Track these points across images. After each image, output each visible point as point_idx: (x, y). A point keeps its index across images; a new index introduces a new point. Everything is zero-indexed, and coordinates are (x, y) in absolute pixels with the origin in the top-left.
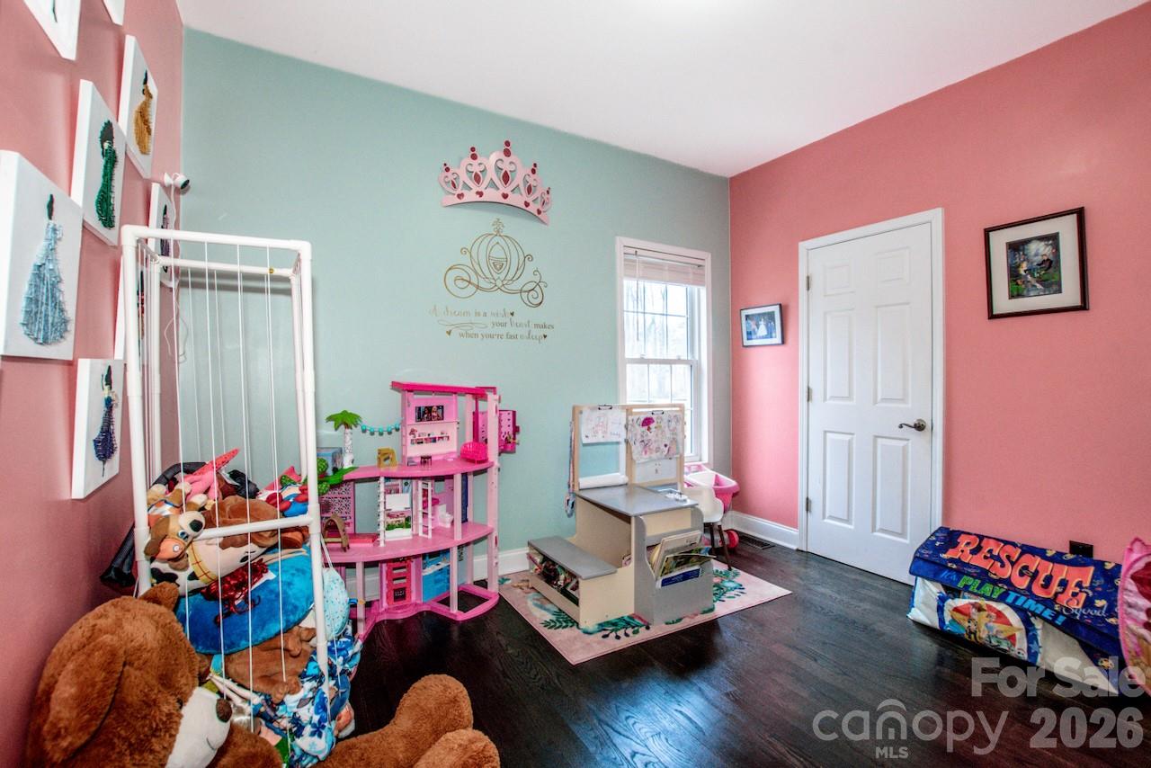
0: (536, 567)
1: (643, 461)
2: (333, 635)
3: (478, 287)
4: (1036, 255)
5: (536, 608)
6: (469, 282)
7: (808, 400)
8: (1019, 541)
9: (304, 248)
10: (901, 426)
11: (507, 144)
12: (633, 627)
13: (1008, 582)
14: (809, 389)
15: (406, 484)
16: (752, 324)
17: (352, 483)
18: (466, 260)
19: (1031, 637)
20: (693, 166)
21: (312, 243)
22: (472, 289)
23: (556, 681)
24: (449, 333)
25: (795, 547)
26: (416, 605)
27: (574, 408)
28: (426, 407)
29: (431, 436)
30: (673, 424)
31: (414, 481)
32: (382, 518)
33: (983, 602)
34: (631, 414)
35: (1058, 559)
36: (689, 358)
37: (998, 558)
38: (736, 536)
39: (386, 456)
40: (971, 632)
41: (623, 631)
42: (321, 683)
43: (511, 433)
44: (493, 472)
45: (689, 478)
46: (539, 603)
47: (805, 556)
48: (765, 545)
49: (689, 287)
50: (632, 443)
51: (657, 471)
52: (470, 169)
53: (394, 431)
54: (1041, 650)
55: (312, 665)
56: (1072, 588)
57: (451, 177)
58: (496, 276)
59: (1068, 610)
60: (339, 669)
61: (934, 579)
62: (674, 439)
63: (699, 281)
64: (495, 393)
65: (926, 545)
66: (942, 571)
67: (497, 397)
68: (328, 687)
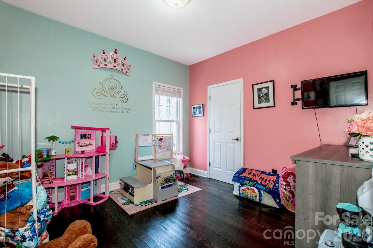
0: (122, 187)
1: (159, 152)
2: (40, 208)
3: (105, 96)
4: (264, 92)
5: (121, 199)
6: (102, 94)
7: (210, 133)
8: (261, 170)
9: (33, 79)
10: (233, 140)
11: (116, 50)
12: (151, 203)
13: (256, 181)
14: (210, 129)
15: (76, 160)
16: (195, 110)
17: (55, 160)
18: (101, 86)
19: (260, 196)
20: (178, 61)
21: (36, 77)
22: (102, 96)
23: (123, 220)
24: (94, 110)
25: (206, 177)
26: (78, 201)
27: (136, 135)
28: (84, 135)
29: (86, 144)
30: (169, 140)
31: (78, 159)
32: (66, 172)
33: (249, 187)
34: (156, 137)
35: (269, 174)
36: (176, 120)
37: (255, 175)
38: (189, 175)
39: (68, 151)
40: (246, 196)
41: (148, 204)
42: (34, 223)
43: (115, 143)
44: (108, 155)
45: (174, 157)
46: (122, 198)
47: (209, 179)
48: (197, 177)
49: (177, 98)
50: (156, 146)
51: (164, 155)
52: (102, 57)
53: (71, 142)
54: (262, 199)
55: (31, 217)
56: (271, 182)
57: (95, 59)
58: (111, 92)
59: (269, 187)
60: (42, 219)
61: (238, 182)
62: (169, 145)
63: (179, 96)
64: (109, 130)
65: (237, 173)
66: (240, 179)
67: (109, 131)
68: (37, 225)
